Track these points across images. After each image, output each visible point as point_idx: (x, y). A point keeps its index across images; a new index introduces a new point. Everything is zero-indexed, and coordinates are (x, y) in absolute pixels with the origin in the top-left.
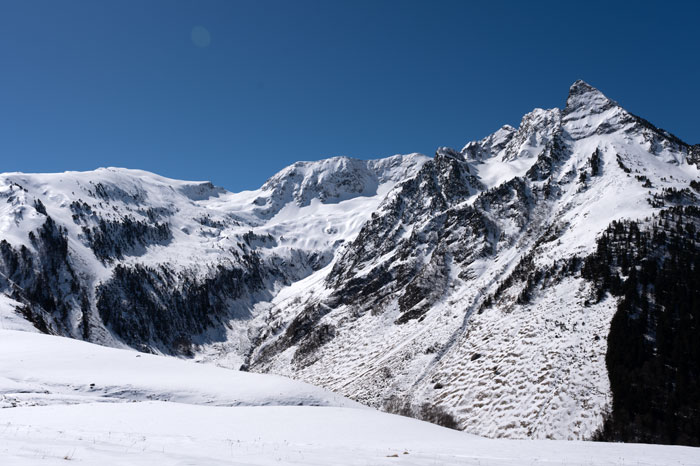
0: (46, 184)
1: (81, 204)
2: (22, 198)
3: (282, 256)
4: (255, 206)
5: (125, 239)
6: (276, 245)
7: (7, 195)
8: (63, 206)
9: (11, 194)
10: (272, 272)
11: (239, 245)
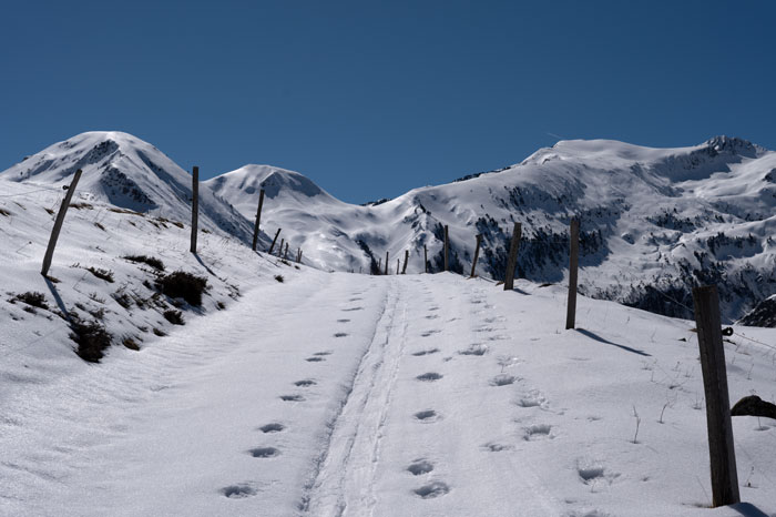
0: (455, 198)
1: (488, 220)
2: (423, 224)
3: (759, 268)
4: (766, 185)
5: (533, 259)
6: (760, 250)
7: (412, 220)
8: (469, 224)
9: (415, 218)
10: (737, 291)
11: (696, 254)
